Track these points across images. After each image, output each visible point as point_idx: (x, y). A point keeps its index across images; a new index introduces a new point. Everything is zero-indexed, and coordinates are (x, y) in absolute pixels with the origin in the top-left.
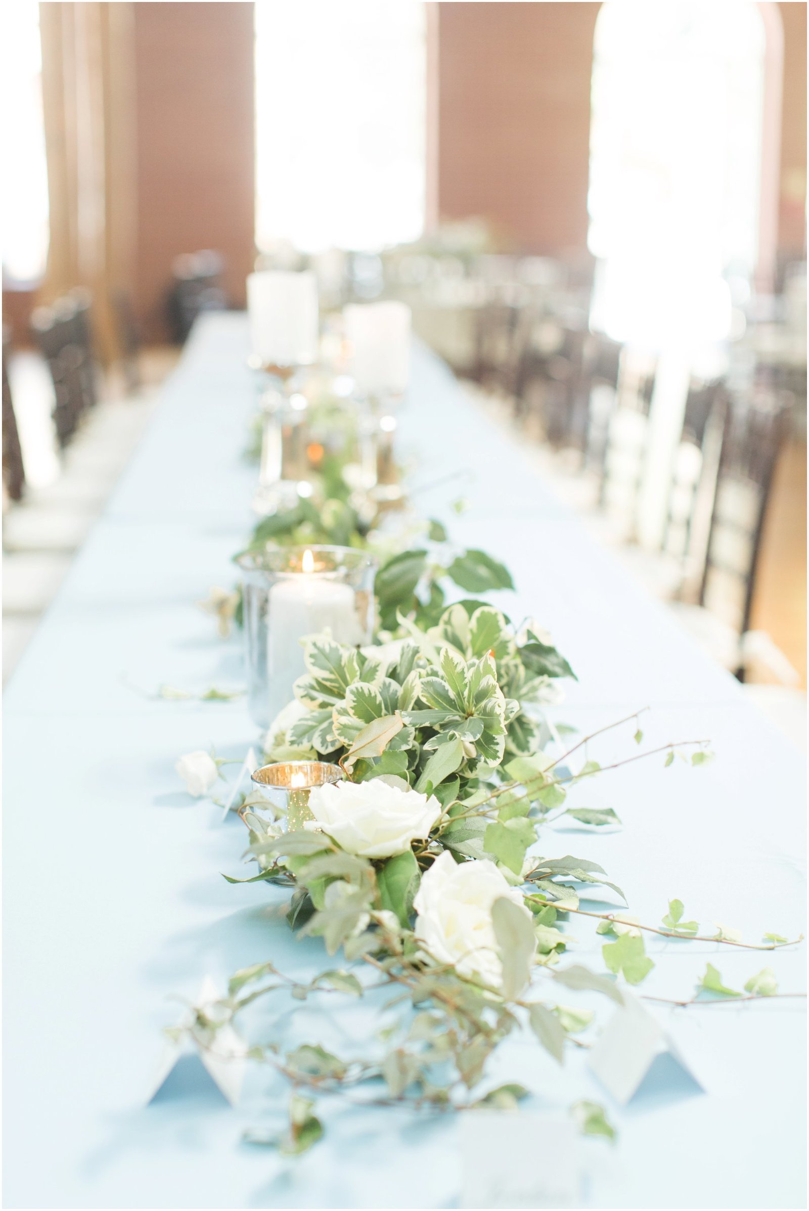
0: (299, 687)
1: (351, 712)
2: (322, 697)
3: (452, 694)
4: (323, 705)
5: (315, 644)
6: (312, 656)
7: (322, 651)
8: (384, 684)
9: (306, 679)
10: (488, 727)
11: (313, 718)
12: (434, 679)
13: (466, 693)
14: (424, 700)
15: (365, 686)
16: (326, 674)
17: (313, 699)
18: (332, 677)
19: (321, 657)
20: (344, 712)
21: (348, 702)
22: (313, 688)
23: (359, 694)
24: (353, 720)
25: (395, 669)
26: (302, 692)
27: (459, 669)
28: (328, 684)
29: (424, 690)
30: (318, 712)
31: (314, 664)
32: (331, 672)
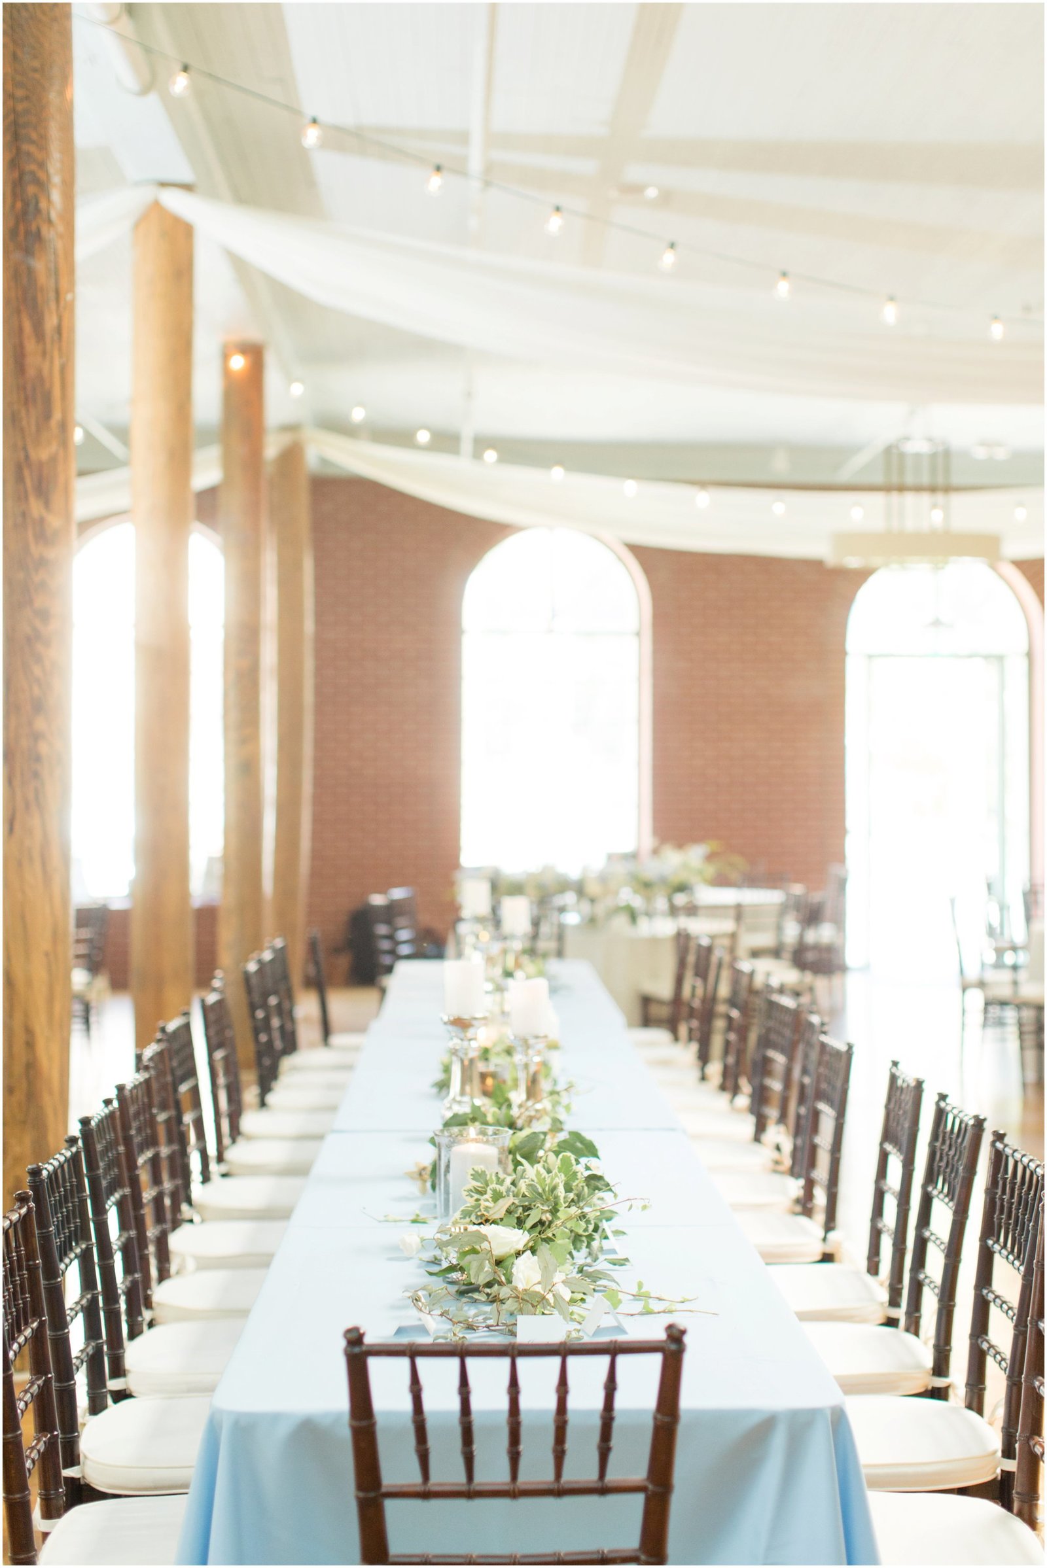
0: (465, 1190)
1: (490, 1200)
2: (476, 1196)
3: (540, 1190)
4: (477, 1200)
5: (473, 1169)
6: (472, 1175)
7: (477, 1172)
8: (508, 1187)
9: (469, 1186)
10: (556, 1204)
11: (472, 1207)
12: (532, 1183)
13: (547, 1189)
14: (527, 1194)
15: (498, 1187)
16: (479, 1184)
17: (472, 1197)
18: (482, 1185)
19: (477, 1176)
20: (487, 1200)
21: (489, 1195)
22: (472, 1192)
23: (494, 1191)
24: (491, 1204)
25: (514, 1181)
26: (466, 1193)
27: (543, 1177)
28: (480, 1189)
29: (527, 1189)
30: (474, 1203)
31: (473, 1179)
32: (482, 1183)
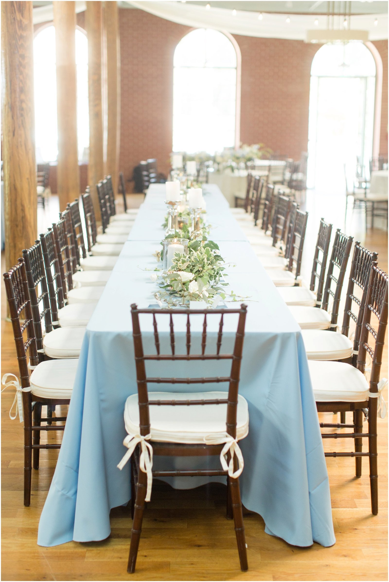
0: (172, 260)
1: (181, 263)
2: (176, 262)
3: (198, 260)
4: (177, 263)
5: (175, 253)
6: (175, 255)
7: (177, 254)
8: (187, 259)
9: (174, 259)
10: (204, 265)
11: (175, 265)
12: (196, 257)
13: (201, 260)
14: (194, 261)
15: (184, 259)
16: (177, 258)
17: (175, 262)
18: (178, 258)
19: (177, 255)
20: (180, 263)
21: (181, 261)
22: (175, 260)
23: (183, 260)
24: (181, 265)
25: (189, 257)
26: (173, 261)
27: (199, 255)
28: (178, 259)
29: (194, 259)
30: (175, 264)
31: (175, 256)
32: (178, 257)
